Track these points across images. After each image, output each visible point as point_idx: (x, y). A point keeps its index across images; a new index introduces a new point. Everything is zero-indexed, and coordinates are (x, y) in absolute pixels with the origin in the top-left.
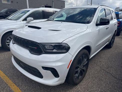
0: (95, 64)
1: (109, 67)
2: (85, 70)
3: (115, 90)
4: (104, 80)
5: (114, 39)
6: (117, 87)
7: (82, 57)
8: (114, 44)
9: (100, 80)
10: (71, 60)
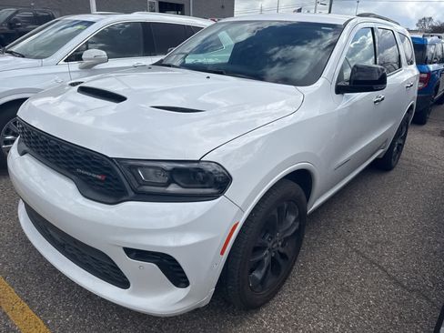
0: (330, 232)
1: (377, 242)
2: (288, 254)
3: (395, 328)
4: (357, 293)
5: (404, 138)
6: (400, 318)
7: (280, 210)
8: (404, 154)
9: (342, 289)
10: (236, 225)
